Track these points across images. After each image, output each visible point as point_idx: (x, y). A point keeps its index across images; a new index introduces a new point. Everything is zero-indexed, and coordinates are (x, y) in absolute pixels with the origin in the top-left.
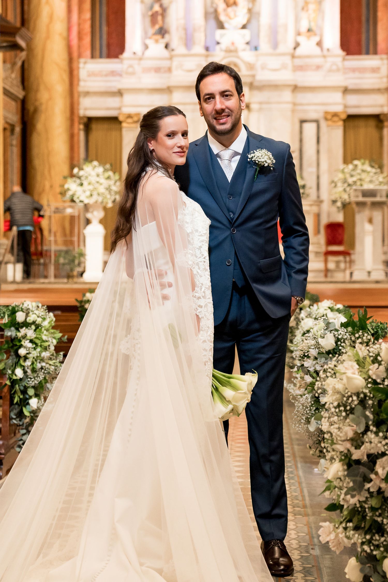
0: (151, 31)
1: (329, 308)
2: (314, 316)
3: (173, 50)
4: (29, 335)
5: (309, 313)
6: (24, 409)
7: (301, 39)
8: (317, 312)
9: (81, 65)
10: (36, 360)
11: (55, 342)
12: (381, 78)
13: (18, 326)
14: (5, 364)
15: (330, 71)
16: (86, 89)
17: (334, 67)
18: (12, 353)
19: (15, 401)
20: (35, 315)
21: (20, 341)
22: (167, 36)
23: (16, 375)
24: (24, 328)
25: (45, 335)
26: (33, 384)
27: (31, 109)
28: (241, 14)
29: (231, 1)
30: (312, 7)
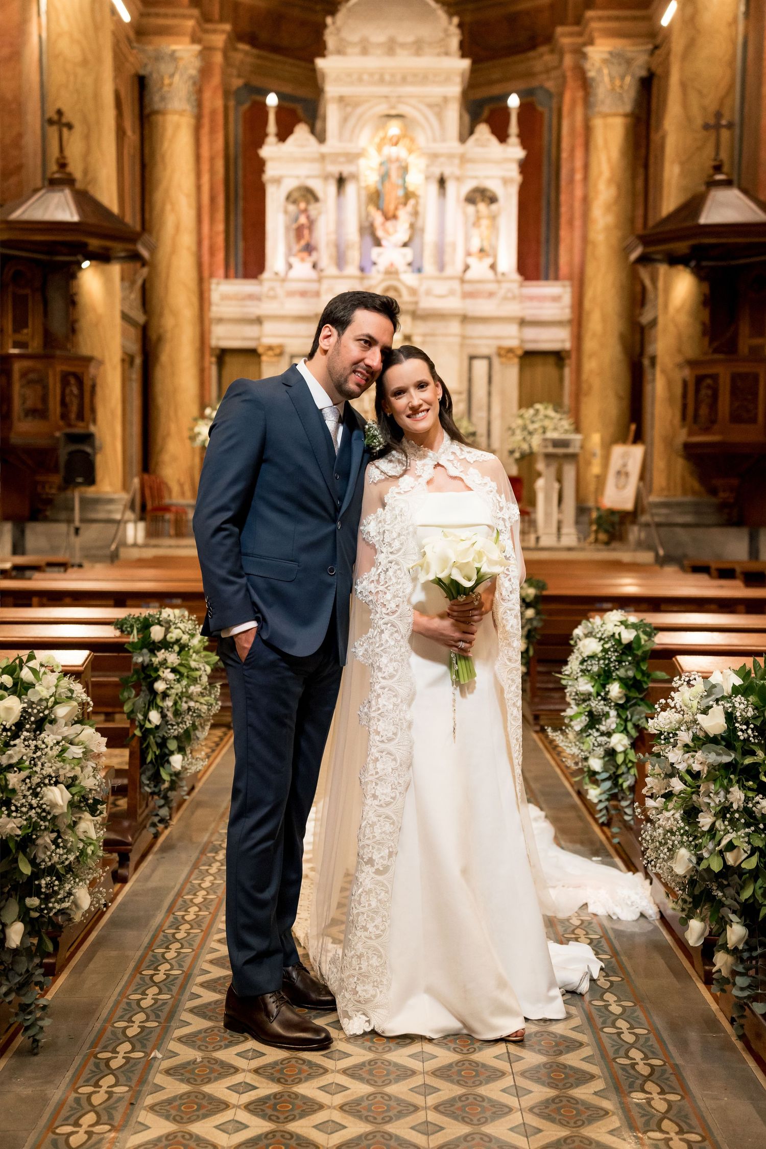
0: (296, 248)
1: (622, 622)
2: (599, 635)
3: (322, 270)
4: (169, 661)
5: (590, 630)
6: (162, 770)
7: (472, 261)
8: (602, 629)
9: (213, 286)
10: (180, 698)
11: (208, 669)
12: (563, 309)
13: (154, 647)
14: (134, 704)
15: (505, 298)
16: (218, 315)
17: (510, 295)
18: (144, 688)
19: (149, 759)
20: (178, 631)
21: (157, 670)
22: (314, 254)
23: (150, 721)
24: (163, 651)
25: (195, 660)
26: (176, 733)
27: (153, 336)
28: (400, 231)
29: (390, 214)
30: (485, 222)
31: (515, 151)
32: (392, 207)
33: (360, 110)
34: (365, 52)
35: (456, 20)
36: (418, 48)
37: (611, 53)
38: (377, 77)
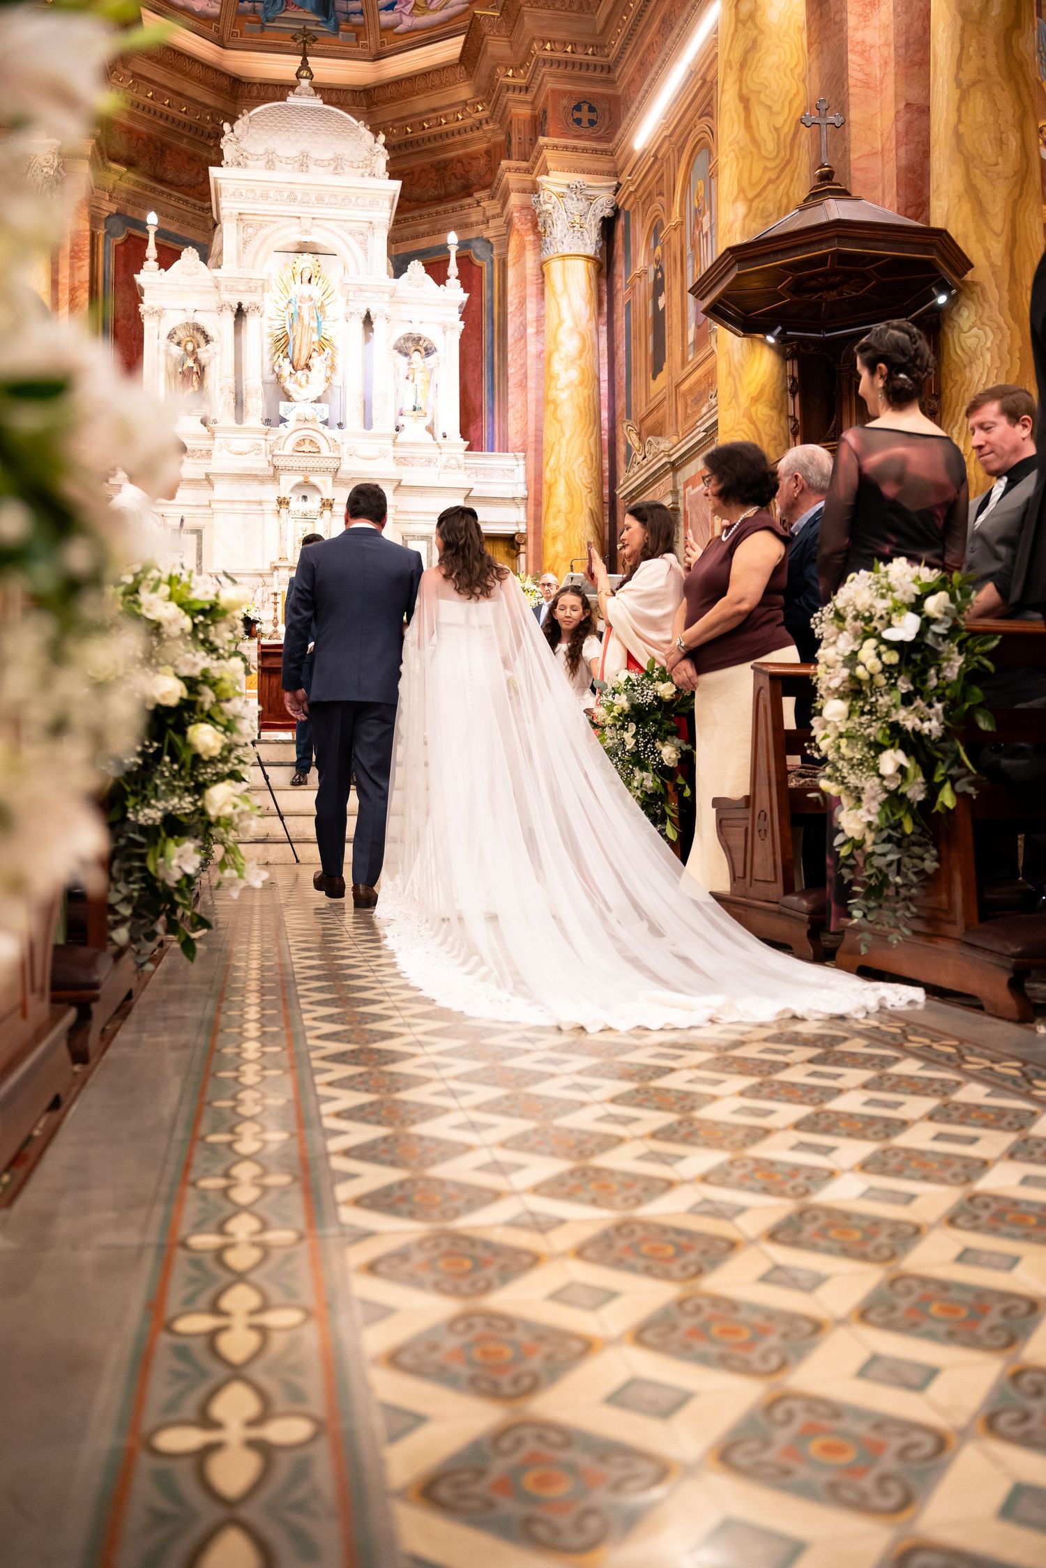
3: (215, 422)
12: (516, 484)
15: (446, 467)
17: (453, 462)
28: (315, 383)
29: (302, 363)
30: (419, 377)
31: (454, 293)
32: (304, 355)
33: (264, 232)
34: (270, 165)
35: (382, 138)
36: (337, 165)
37: (569, 186)
38: (286, 194)
